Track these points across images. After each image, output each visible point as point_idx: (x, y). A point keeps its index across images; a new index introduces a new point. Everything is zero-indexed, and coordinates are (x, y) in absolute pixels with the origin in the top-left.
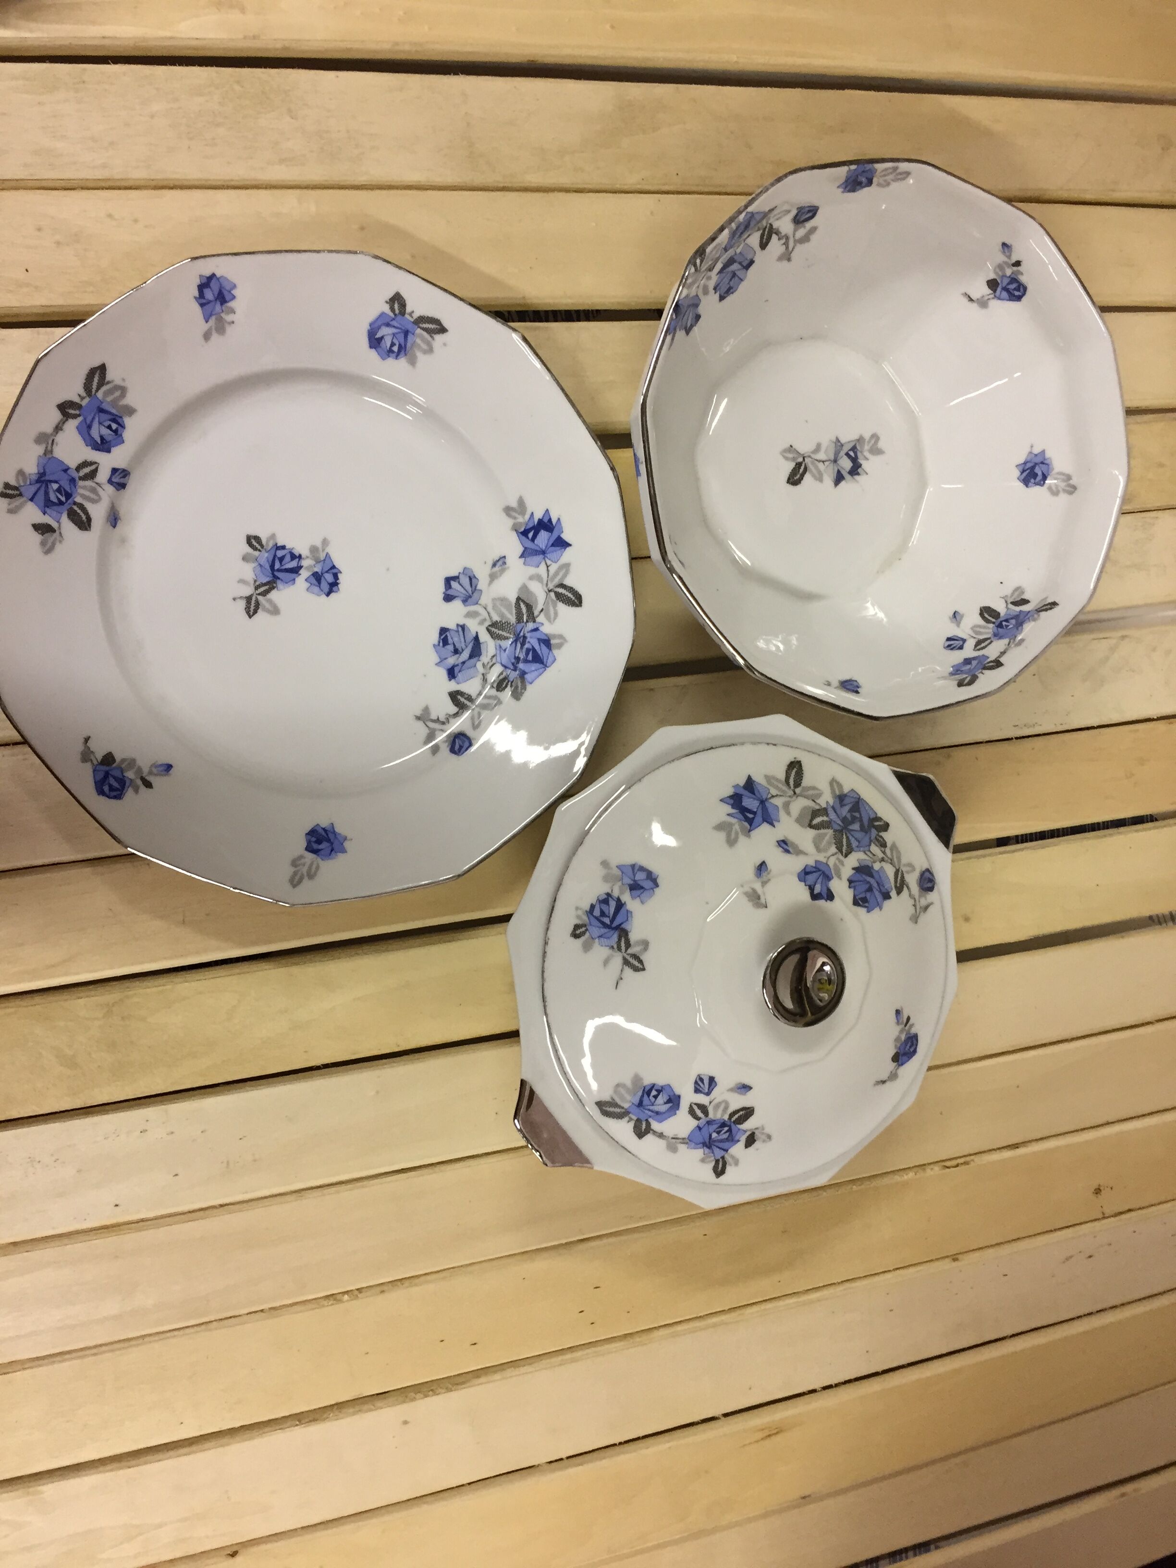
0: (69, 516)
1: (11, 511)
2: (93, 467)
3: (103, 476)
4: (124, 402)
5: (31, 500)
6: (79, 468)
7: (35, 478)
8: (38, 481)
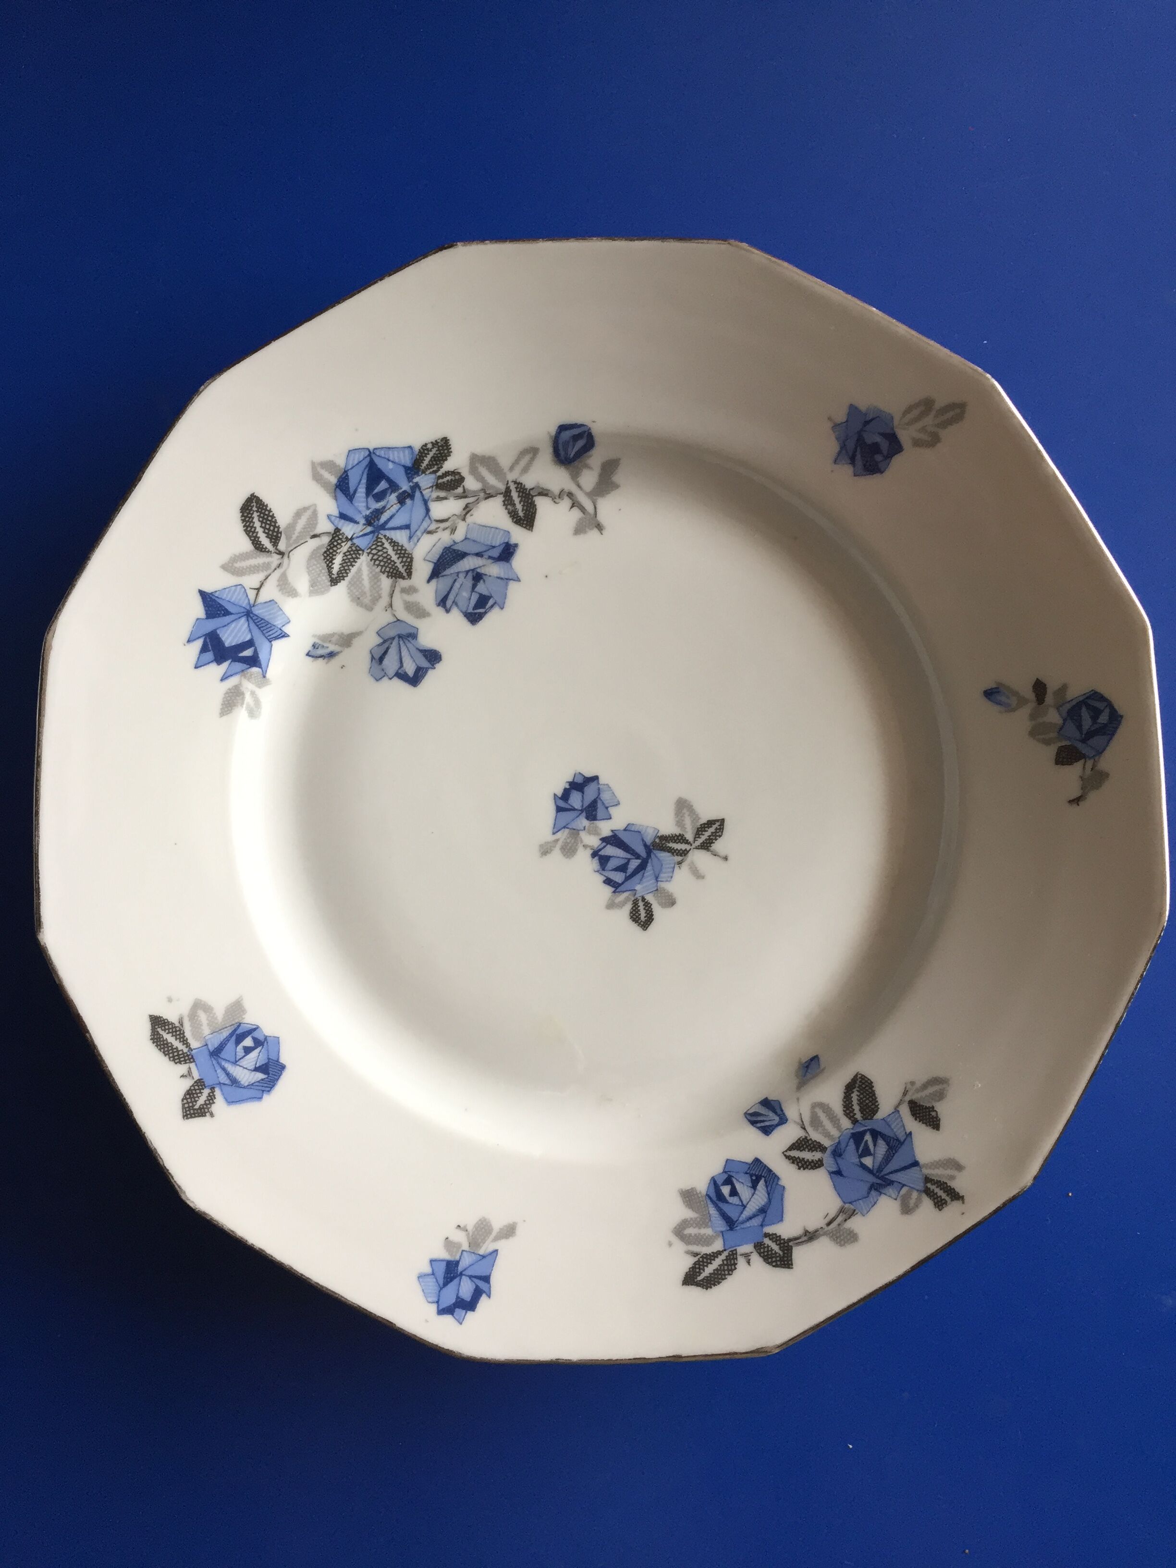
0: (875, 1110)
1: (959, 1167)
2: (795, 1153)
3: (788, 1134)
4: (689, 1214)
5: (916, 1164)
6: (816, 1165)
7: (890, 1190)
8: (891, 1183)
